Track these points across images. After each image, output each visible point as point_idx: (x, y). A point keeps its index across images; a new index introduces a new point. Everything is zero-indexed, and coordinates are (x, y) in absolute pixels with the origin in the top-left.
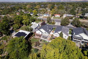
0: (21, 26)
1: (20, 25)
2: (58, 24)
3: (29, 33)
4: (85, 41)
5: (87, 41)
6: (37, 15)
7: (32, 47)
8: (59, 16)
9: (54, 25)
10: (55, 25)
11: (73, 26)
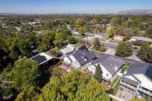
0: (50, 48)
1: (49, 46)
2: (111, 52)
3: (51, 58)
4: (145, 91)
5: (148, 93)
6: (84, 35)
7: (49, 80)
8: (121, 39)
9: (103, 52)
10: (105, 53)
11: (139, 60)
